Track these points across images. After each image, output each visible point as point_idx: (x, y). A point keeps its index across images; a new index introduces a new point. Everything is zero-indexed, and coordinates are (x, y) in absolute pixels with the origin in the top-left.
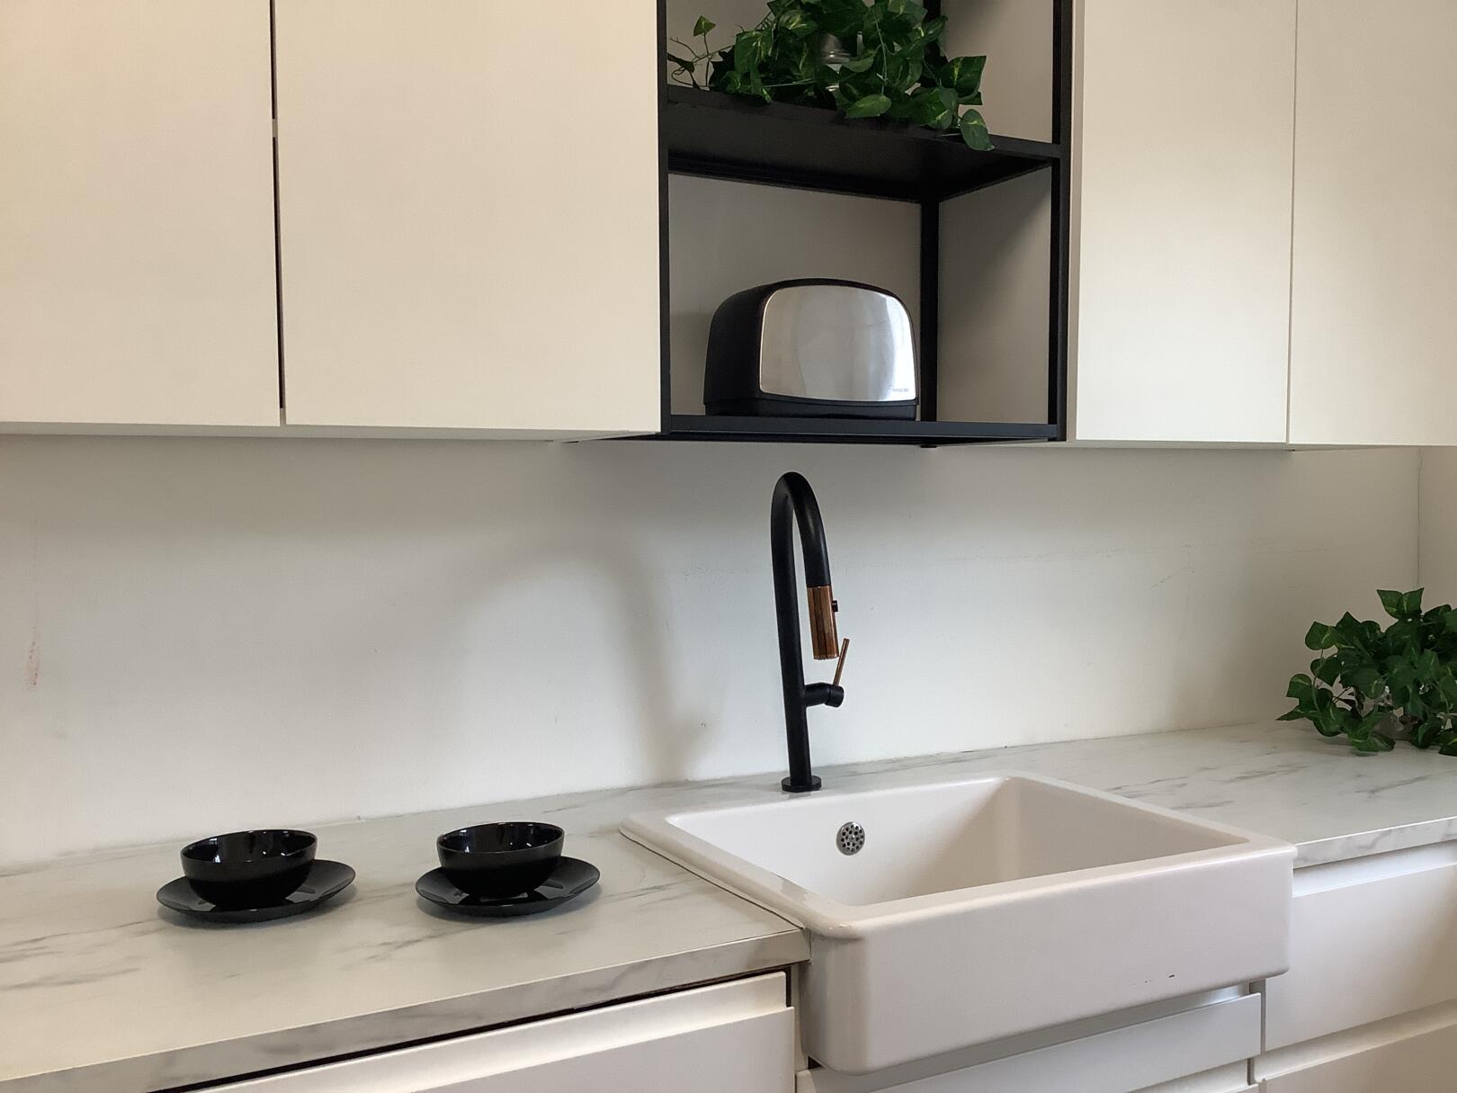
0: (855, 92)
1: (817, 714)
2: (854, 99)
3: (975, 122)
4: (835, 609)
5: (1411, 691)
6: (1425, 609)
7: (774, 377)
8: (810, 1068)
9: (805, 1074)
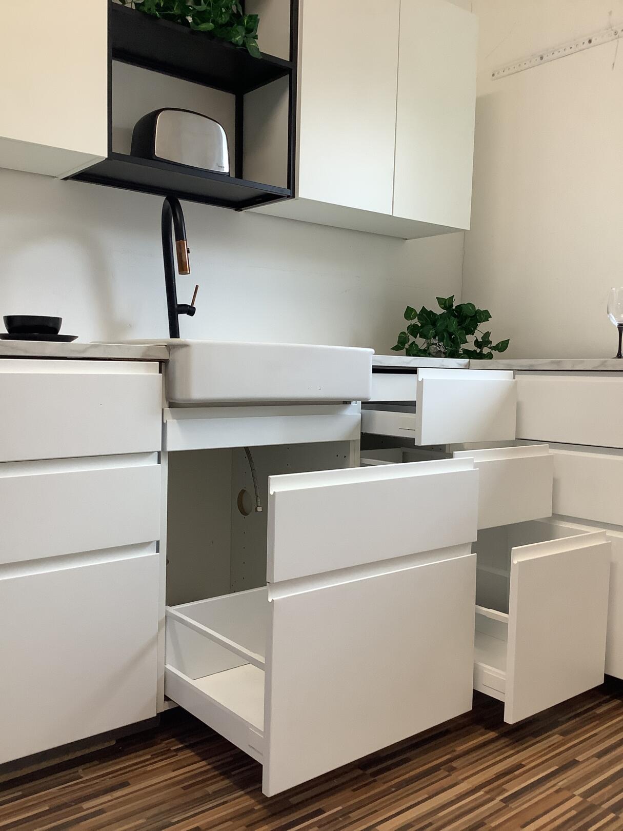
0: (199, 21)
1: (183, 318)
2: (198, 24)
3: (254, 44)
4: (188, 252)
5: (445, 336)
6: (455, 304)
7: (161, 150)
8: (169, 407)
9: (167, 409)
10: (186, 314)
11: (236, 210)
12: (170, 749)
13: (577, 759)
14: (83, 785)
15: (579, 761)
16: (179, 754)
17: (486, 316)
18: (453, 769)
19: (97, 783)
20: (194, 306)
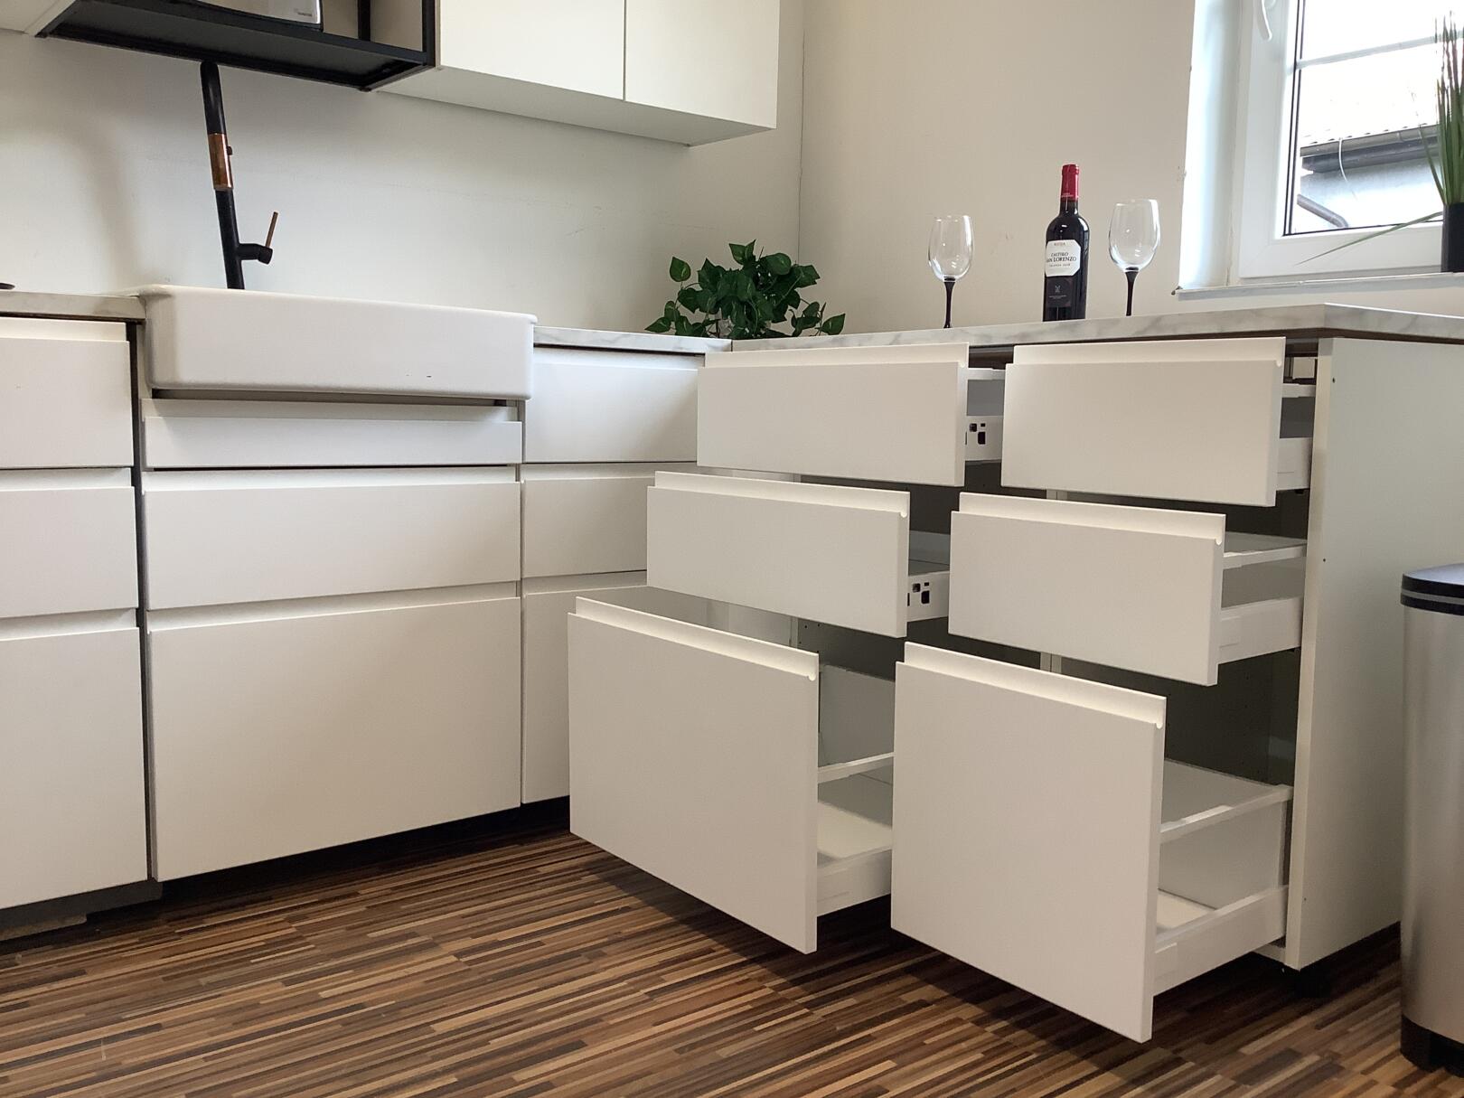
1: (249, 267)
4: (230, 152)
5: (734, 307)
6: (759, 255)
8: (152, 397)
9: (149, 401)
10: (257, 261)
11: (361, 90)
17: (810, 276)
20: (271, 247)
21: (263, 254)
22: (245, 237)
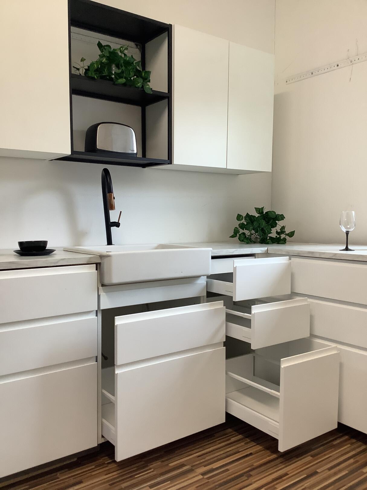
0: (118, 77)
2: (118, 79)
3: (148, 87)
4: (114, 198)
5: (259, 230)
6: (265, 211)
7: (100, 145)
8: (102, 286)
9: (100, 288)
10: (115, 227)
12: (105, 463)
13: (318, 470)
14: (59, 482)
15: (318, 472)
16: (109, 465)
17: (282, 217)
18: (251, 476)
19: (66, 481)
20: (119, 222)
21: (117, 225)
22: (112, 220)
